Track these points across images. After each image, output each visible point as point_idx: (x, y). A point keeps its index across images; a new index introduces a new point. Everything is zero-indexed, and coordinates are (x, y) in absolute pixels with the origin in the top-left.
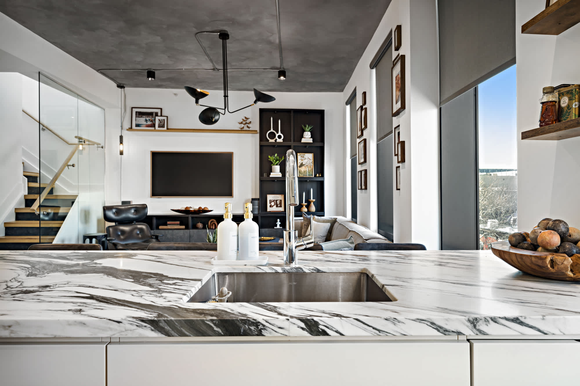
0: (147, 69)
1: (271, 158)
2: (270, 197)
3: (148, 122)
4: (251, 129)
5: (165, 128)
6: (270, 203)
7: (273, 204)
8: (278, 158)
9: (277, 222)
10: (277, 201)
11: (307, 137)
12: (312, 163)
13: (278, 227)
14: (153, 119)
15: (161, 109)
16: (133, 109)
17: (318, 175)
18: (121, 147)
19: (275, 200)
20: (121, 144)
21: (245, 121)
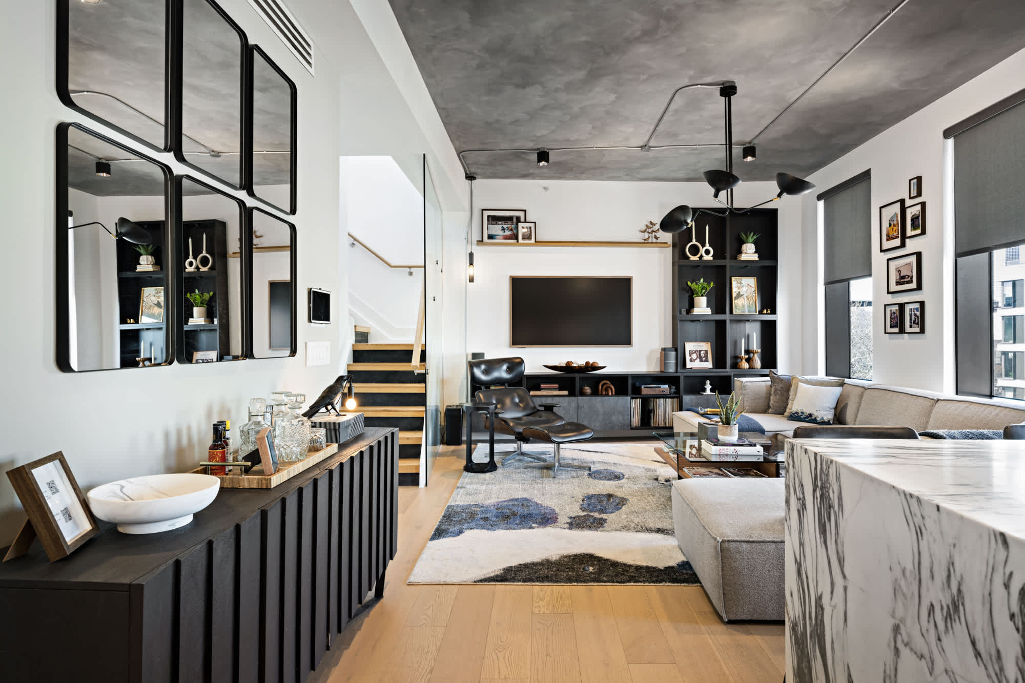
0: (538, 149)
1: (694, 286)
2: (689, 346)
3: (505, 230)
4: (659, 241)
5: (533, 241)
6: (690, 356)
7: (694, 356)
8: (705, 285)
9: (705, 384)
10: (700, 351)
11: (749, 252)
12: (755, 293)
13: (708, 392)
14: (513, 226)
15: (525, 211)
16: (484, 211)
17: (765, 311)
19: (697, 351)
20: (471, 266)
21: (650, 228)
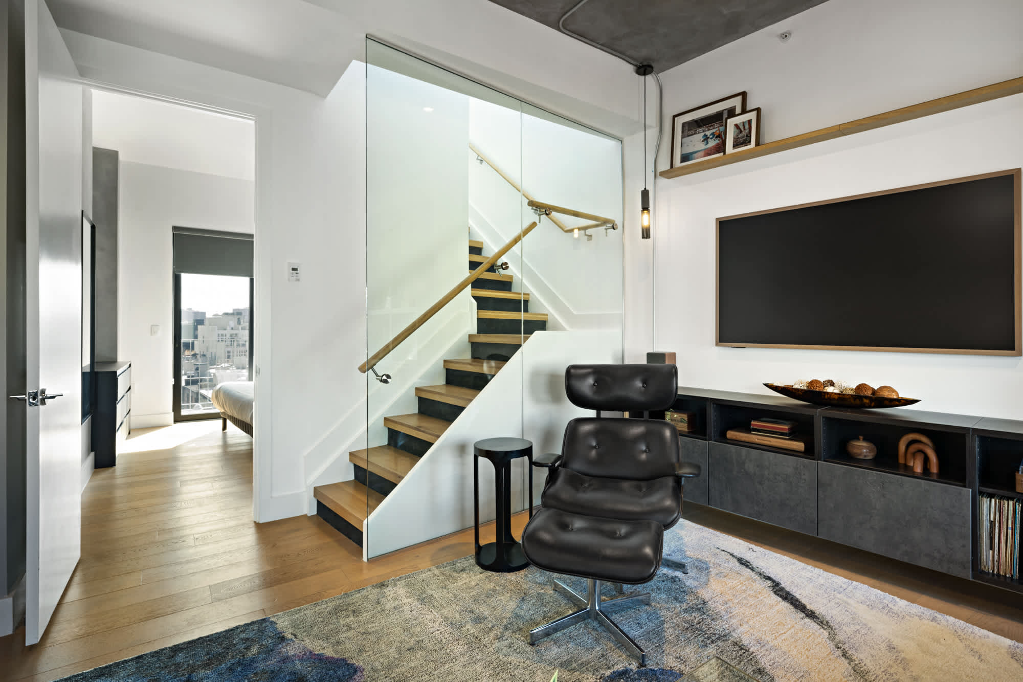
3: (709, 141)
5: (752, 146)
14: (721, 129)
15: (744, 94)
16: (677, 119)
18: (646, 220)
20: (645, 211)
